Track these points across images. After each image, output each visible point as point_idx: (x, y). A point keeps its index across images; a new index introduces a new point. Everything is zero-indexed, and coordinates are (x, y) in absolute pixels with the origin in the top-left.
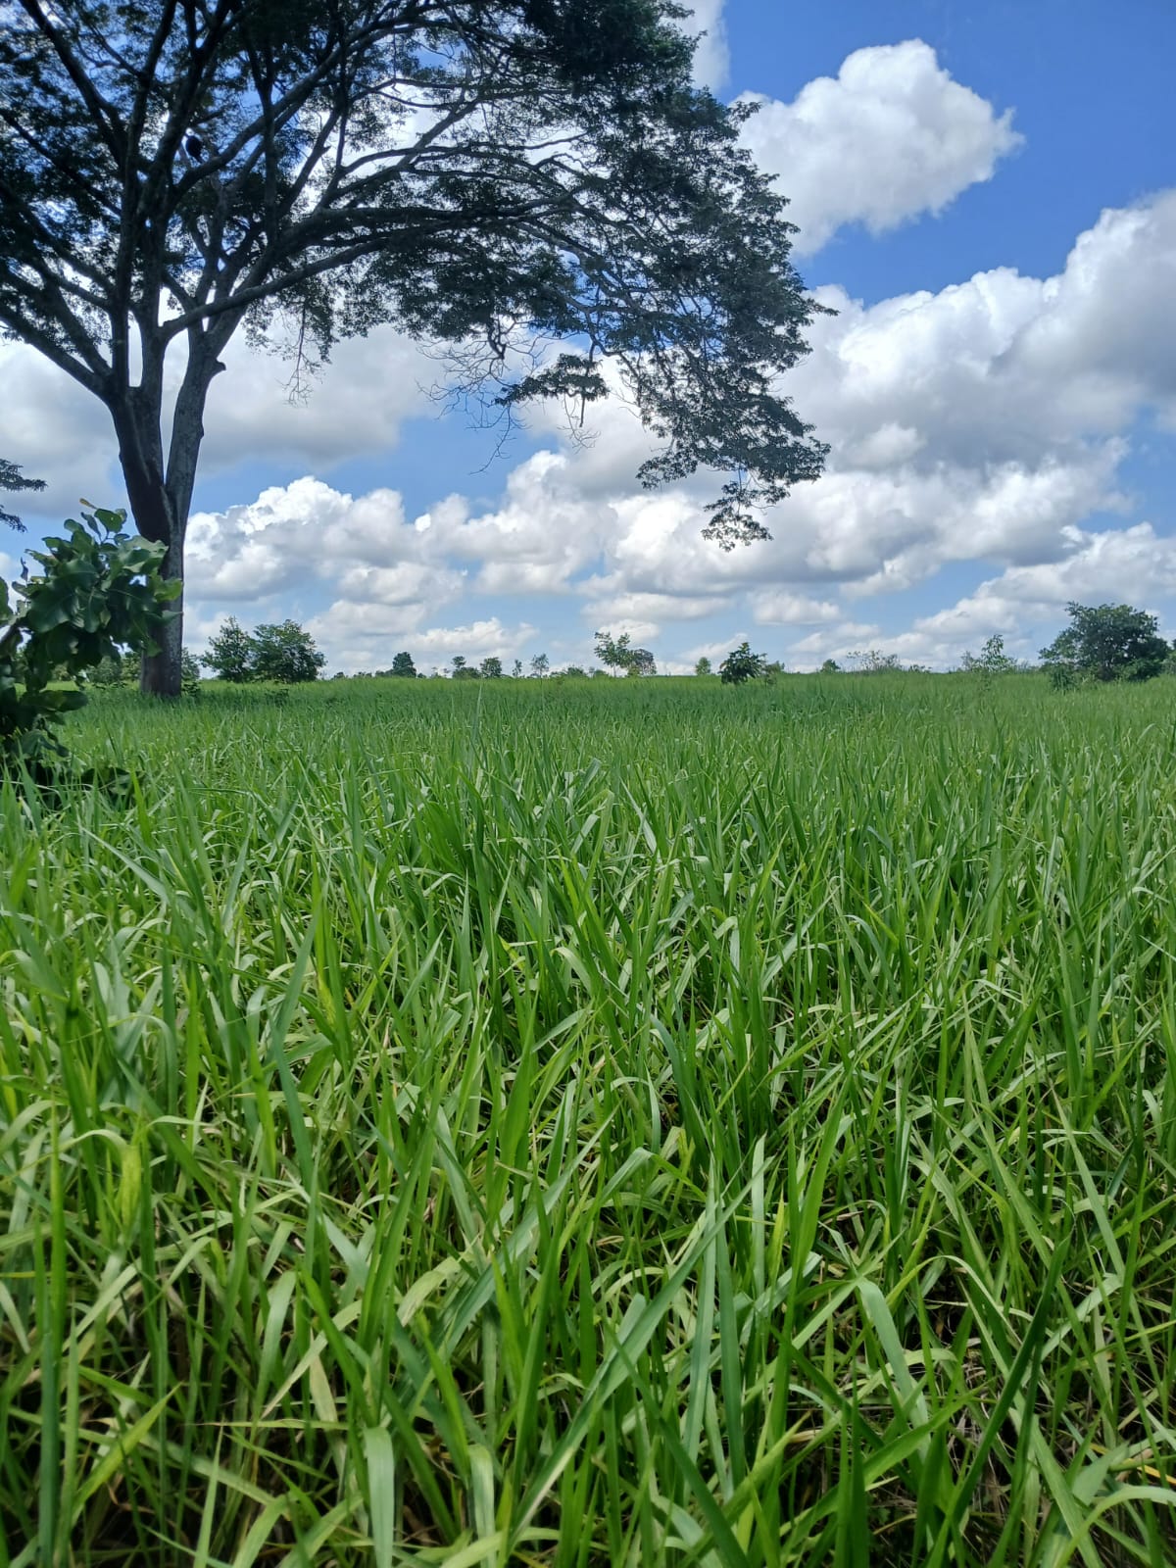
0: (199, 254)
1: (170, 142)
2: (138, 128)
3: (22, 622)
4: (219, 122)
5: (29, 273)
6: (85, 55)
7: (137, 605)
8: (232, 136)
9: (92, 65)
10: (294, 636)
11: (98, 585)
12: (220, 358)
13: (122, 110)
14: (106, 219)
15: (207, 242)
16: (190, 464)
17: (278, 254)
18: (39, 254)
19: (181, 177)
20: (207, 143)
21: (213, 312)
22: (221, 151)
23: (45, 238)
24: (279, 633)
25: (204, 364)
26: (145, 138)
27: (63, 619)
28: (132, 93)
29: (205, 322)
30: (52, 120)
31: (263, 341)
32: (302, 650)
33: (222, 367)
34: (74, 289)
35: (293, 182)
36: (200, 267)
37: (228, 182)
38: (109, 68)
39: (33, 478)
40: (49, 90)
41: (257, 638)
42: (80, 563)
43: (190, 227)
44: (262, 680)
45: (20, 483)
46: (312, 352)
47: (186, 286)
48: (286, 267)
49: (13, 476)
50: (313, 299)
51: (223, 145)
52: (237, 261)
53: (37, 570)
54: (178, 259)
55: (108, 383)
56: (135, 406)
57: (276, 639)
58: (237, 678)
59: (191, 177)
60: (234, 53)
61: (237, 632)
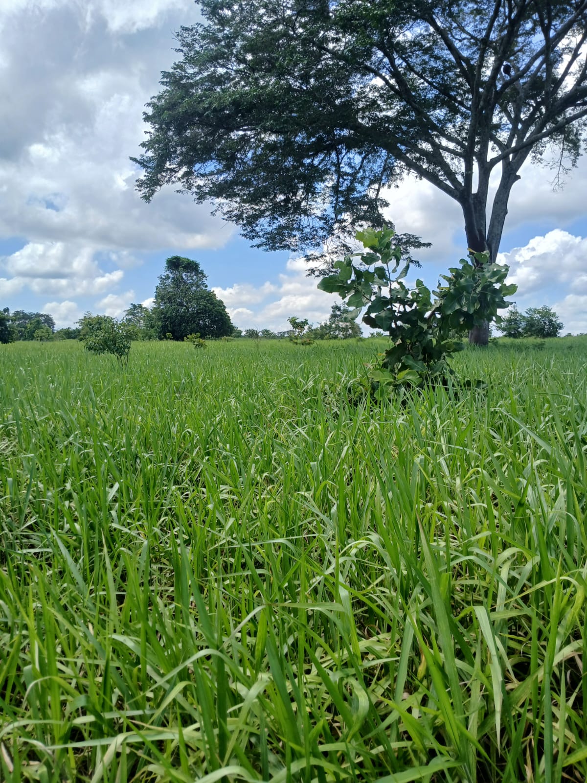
0: (508, 122)
1: (496, 71)
2: (481, 66)
3: (437, 309)
4: (520, 54)
5: (426, 146)
6: (454, 37)
7: (493, 299)
8: (527, 60)
9: (457, 41)
10: (547, 314)
11: (475, 290)
12: (518, 174)
13: (472, 59)
14: (462, 114)
15: (513, 116)
16: (500, 228)
17: (550, 116)
18: (431, 136)
19: (500, 86)
20: (514, 66)
21: (515, 151)
22: (521, 69)
23: (434, 127)
24: (539, 312)
25: (510, 177)
26: (483, 69)
27: (457, 307)
28: (478, 49)
29: (511, 156)
30: (438, 72)
31: (540, 161)
32: (551, 321)
33: (519, 177)
34: (447, 149)
35: (560, 77)
36: (508, 129)
37: (524, 83)
38: (465, 41)
39: (426, 242)
40: (437, 58)
41: (526, 315)
42: (466, 280)
43: (504, 110)
44: (527, 337)
45: (420, 245)
46: (567, 163)
47: (501, 139)
48: (555, 122)
49: (417, 242)
50: (569, 136)
51: (522, 66)
52: (527, 124)
53: (445, 285)
54: (498, 127)
55: (462, 193)
56: (474, 203)
57: (537, 316)
58: (514, 336)
59: (506, 85)
60: (530, 17)
61: (517, 312)
